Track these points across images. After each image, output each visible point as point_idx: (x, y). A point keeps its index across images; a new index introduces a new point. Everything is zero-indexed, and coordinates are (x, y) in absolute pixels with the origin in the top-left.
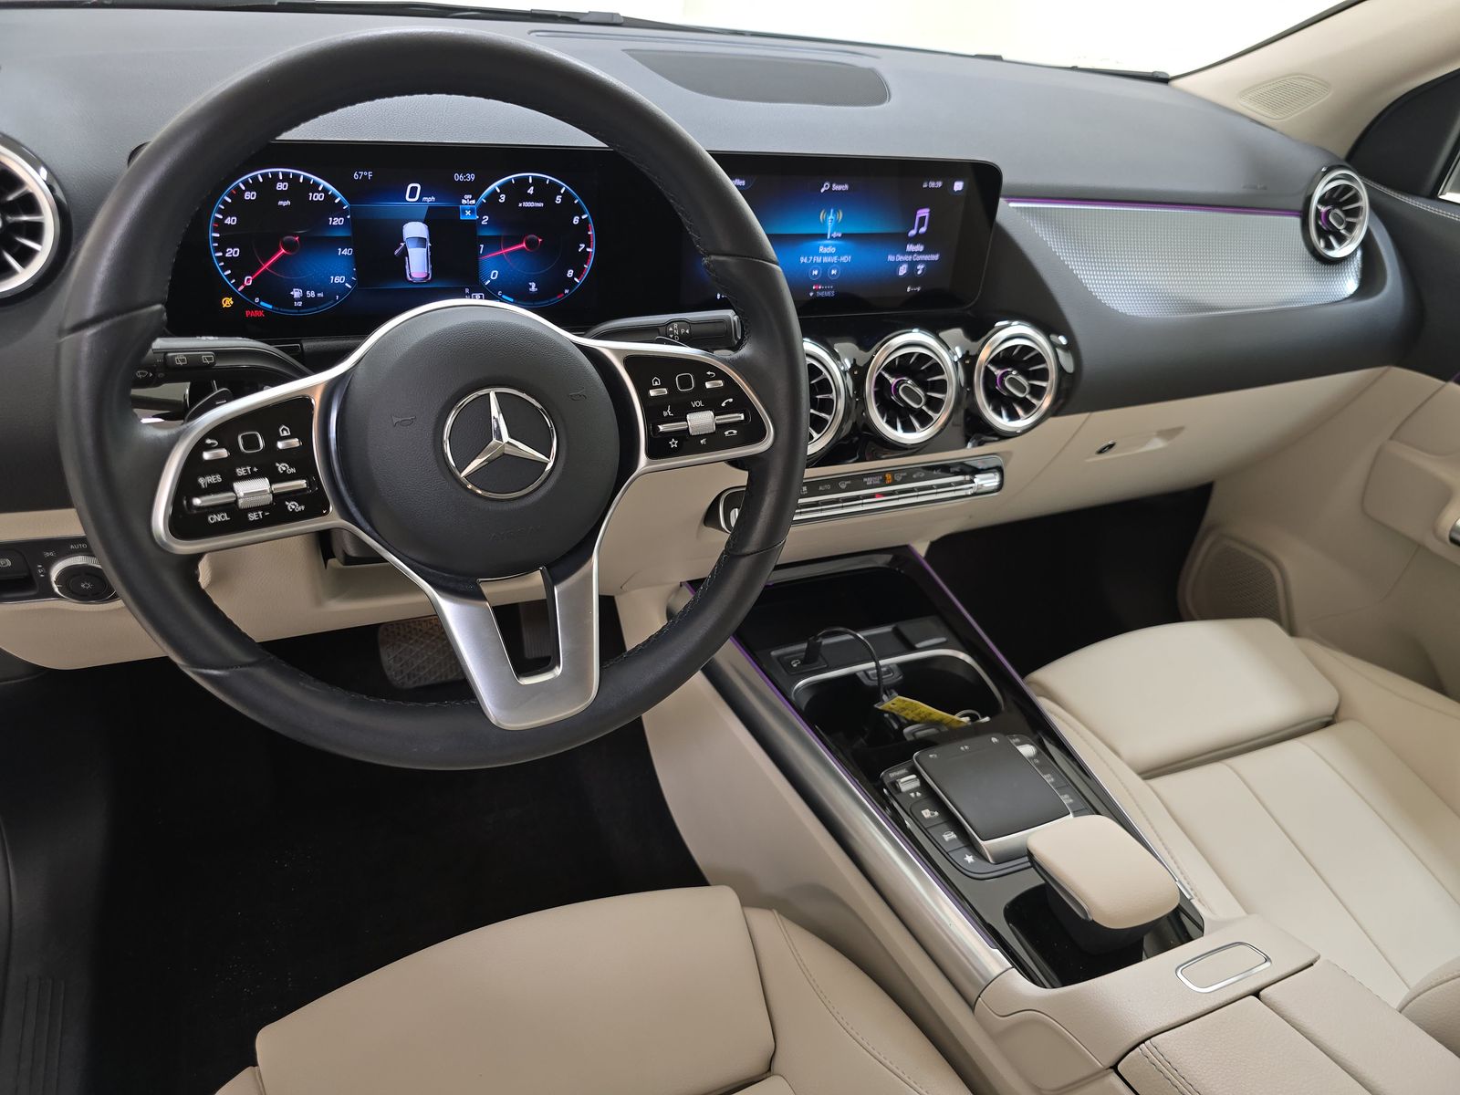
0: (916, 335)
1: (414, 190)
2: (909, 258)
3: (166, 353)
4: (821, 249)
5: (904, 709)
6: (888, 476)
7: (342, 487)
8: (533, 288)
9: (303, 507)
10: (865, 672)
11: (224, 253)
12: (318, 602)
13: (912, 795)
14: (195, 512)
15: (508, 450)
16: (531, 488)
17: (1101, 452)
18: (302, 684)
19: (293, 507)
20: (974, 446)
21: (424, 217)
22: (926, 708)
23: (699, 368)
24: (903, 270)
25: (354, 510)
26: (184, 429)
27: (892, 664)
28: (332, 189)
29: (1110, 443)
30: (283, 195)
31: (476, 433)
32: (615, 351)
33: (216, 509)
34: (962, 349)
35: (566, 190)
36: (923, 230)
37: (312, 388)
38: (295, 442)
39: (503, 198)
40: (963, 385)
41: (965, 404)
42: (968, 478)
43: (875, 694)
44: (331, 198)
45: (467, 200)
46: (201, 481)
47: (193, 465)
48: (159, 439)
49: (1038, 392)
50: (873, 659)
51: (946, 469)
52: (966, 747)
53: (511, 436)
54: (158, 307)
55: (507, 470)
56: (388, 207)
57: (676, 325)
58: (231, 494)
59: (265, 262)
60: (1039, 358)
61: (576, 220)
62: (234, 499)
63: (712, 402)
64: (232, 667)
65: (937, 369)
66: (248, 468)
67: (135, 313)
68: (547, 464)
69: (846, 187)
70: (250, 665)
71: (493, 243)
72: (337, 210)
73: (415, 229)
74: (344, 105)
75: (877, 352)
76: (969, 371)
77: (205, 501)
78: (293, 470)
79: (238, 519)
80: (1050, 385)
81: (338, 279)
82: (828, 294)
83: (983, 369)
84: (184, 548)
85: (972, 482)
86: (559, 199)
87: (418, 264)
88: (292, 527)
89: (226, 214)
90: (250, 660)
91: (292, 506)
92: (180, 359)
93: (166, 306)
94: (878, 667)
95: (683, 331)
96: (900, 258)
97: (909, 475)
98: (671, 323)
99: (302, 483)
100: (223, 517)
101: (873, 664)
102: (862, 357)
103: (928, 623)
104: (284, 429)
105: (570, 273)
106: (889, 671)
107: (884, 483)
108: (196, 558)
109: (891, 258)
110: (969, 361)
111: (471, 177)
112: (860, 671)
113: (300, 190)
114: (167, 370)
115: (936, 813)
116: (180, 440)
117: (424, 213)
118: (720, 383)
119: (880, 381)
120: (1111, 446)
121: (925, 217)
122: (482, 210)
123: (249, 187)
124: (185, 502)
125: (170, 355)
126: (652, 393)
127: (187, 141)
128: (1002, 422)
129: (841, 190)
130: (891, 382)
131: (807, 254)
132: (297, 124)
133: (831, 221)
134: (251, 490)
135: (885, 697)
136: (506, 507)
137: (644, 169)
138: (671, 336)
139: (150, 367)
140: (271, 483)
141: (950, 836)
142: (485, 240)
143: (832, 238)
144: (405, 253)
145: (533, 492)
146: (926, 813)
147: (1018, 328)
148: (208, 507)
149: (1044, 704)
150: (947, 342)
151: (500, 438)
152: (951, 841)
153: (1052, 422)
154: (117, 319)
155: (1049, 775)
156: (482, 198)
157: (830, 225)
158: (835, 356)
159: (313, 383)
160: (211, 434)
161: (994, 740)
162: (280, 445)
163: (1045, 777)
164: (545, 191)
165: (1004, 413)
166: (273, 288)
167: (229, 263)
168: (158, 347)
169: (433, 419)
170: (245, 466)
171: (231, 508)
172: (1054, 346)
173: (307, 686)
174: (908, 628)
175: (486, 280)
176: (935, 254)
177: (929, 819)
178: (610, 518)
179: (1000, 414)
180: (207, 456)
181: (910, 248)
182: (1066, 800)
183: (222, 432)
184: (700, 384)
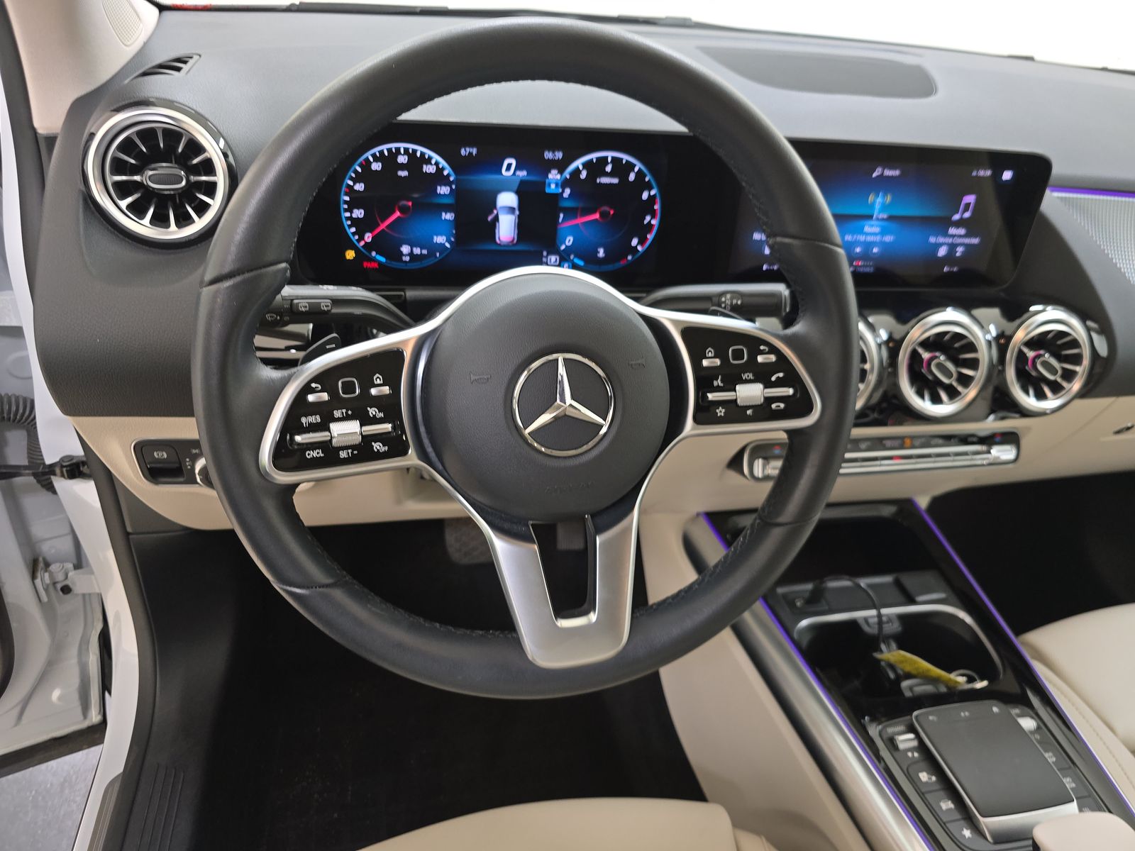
0: (950, 314)
1: (509, 166)
2: (950, 240)
3: (292, 300)
4: (867, 229)
5: (902, 662)
6: (908, 441)
7: (422, 429)
8: (601, 253)
9: (386, 448)
10: (866, 619)
11: (351, 212)
12: (399, 501)
13: (910, 754)
14: (296, 447)
15: (571, 412)
16: (585, 448)
17: (1118, 432)
18: (369, 606)
19: (378, 448)
20: (995, 420)
21: (515, 188)
22: (924, 665)
23: (753, 342)
24: (942, 252)
25: (430, 450)
26: (295, 373)
27: (892, 614)
28: (443, 163)
29: (1129, 425)
30: (402, 167)
31: (544, 393)
32: (675, 322)
33: (313, 446)
34: (997, 328)
35: (640, 170)
36: (967, 215)
37: (405, 342)
38: (386, 390)
39: (584, 175)
40: (994, 362)
41: (995, 381)
42: (984, 448)
43: (873, 642)
44: (440, 170)
45: (554, 175)
46: (304, 420)
47: (299, 405)
48: (273, 381)
49: (1069, 375)
50: (874, 606)
51: (965, 440)
52: (967, 714)
53: (573, 398)
54: (284, 265)
55: (567, 429)
56: (488, 179)
57: (728, 296)
58: (327, 433)
59: (383, 220)
60: (1075, 343)
61: (645, 196)
62: (329, 438)
63: (762, 376)
64: (312, 588)
65: (971, 347)
66: (344, 411)
67: (264, 270)
68: (601, 426)
69: (896, 173)
70: (327, 586)
71: (571, 213)
72: (445, 181)
73: (507, 199)
74: (456, 89)
75: (913, 327)
76: (1002, 350)
77: (305, 439)
78: (381, 415)
79: (331, 455)
80: (1081, 370)
81: (440, 239)
82: (868, 270)
83: (1016, 350)
84: (283, 478)
85: (989, 452)
86: (632, 177)
87: (506, 229)
88: (377, 465)
89: (355, 181)
90: (329, 581)
91: (377, 446)
92: (303, 306)
93: (290, 265)
94: (880, 616)
95: (734, 302)
96: (941, 240)
97: (928, 441)
98: (724, 294)
99: (387, 427)
100: (318, 453)
101: (873, 612)
102: (899, 329)
103: (929, 577)
104: (378, 377)
105: (635, 242)
106: (890, 620)
107: (902, 447)
108: (293, 487)
109: (932, 240)
110: (1003, 341)
111: (559, 155)
112: (861, 618)
113: (416, 162)
114: (294, 314)
115: (934, 778)
116: (291, 381)
117: (516, 186)
118: (773, 358)
119: (914, 356)
120: (1128, 429)
121: (970, 204)
122: (565, 184)
123: (376, 159)
124: (288, 437)
125: (296, 301)
126: (705, 363)
127: (319, 120)
128: (1029, 401)
129: (892, 177)
130: (923, 356)
131: (853, 233)
132: (415, 106)
133: (879, 203)
134: (345, 430)
135: (883, 647)
136: (562, 463)
137: (721, 153)
138: (723, 305)
139: (279, 311)
140: (361, 425)
141: (947, 805)
142: (565, 210)
143: (878, 219)
144: (496, 219)
145: (588, 451)
146: (924, 776)
147: (1052, 313)
148: (307, 444)
149: (1039, 668)
150: (981, 321)
151: (563, 400)
152: (949, 810)
153: (1079, 403)
154: (247, 275)
155: (1051, 754)
156: (567, 174)
157: (877, 207)
158: (871, 327)
159: (406, 338)
160: (316, 379)
161: (995, 709)
162: (374, 391)
163: (1047, 755)
164: (621, 169)
165: (1031, 392)
166: (387, 245)
167: (355, 222)
168: (286, 295)
169: (506, 380)
170: (341, 409)
171: (326, 446)
172: (1088, 330)
173: (373, 609)
174: (910, 580)
175: (561, 245)
176: (976, 237)
177: (926, 783)
178: (653, 475)
179: (1027, 393)
180: (311, 398)
181: (952, 231)
182: (1069, 783)
183: (326, 378)
184: (753, 357)
